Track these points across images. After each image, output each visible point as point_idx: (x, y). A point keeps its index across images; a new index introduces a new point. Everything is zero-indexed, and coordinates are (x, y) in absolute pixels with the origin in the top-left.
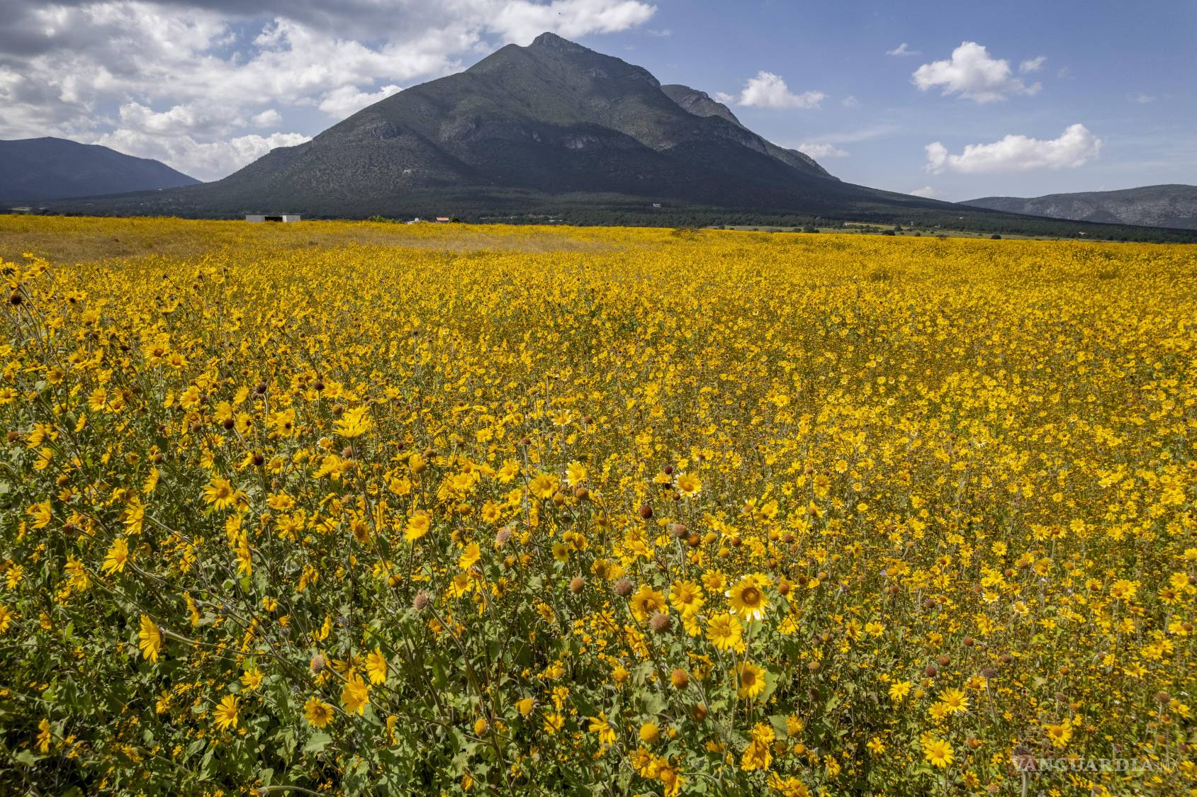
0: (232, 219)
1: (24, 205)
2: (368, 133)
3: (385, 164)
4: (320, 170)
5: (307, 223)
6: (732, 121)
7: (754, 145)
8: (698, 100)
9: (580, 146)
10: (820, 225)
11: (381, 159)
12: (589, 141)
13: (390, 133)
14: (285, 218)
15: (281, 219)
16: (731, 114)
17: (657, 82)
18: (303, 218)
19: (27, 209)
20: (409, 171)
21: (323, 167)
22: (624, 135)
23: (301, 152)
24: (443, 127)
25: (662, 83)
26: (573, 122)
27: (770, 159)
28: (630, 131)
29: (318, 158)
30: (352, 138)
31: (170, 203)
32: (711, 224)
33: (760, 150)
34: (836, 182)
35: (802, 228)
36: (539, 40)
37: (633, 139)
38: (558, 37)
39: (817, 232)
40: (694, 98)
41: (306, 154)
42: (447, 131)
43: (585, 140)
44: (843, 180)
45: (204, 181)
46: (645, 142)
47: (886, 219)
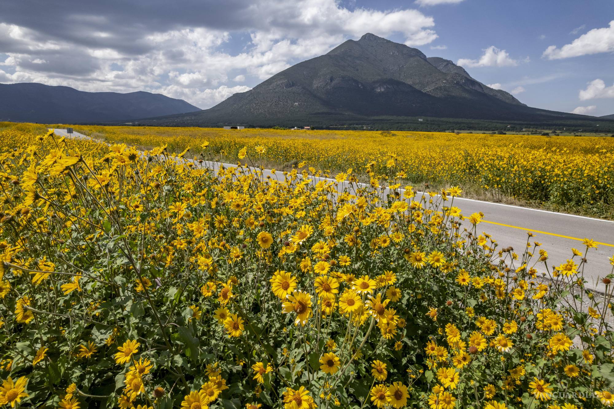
0: (215, 127)
1: (129, 122)
2: (278, 86)
3: (285, 100)
4: (255, 104)
5: (247, 129)
6: (465, 75)
7: (477, 88)
8: (447, 64)
9: (383, 90)
10: (509, 130)
11: (284, 98)
12: (387, 87)
13: (289, 85)
14: (238, 127)
15: (236, 128)
16: (465, 71)
17: (425, 56)
18: (245, 127)
19: (131, 123)
20: (297, 104)
21: (257, 102)
22: (406, 84)
23: (248, 95)
24: (314, 82)
25: (427, 57)
26: (380, 78)
27: (485, 95)
28: (409, 82)
29: (254, 98)
30: (271, 88)
31: (188, 120)
32: (448, 130)
33: (480, 90)
34: (525, 107)
35: (497, 132)
36: (364, 37)
37: (410, 86)
38: (373, 35)
39: (505, 134)
40: (445, 64)
41: (249, 96)
42: (317, 84)
43: (385, 87)
44: (529, 105)
45: (203, 109)
46: (417, 87)
47: (549, 126)
